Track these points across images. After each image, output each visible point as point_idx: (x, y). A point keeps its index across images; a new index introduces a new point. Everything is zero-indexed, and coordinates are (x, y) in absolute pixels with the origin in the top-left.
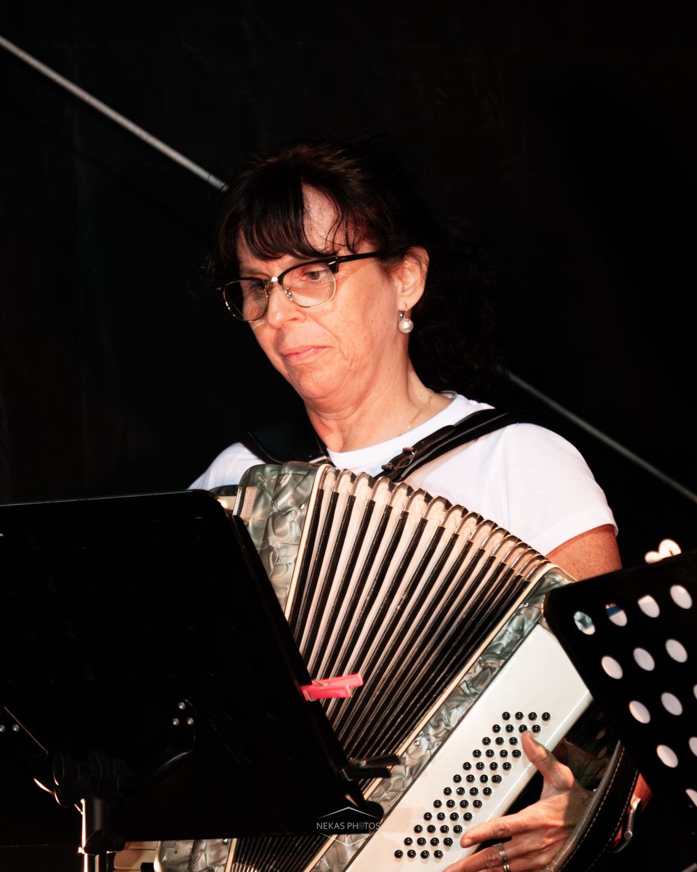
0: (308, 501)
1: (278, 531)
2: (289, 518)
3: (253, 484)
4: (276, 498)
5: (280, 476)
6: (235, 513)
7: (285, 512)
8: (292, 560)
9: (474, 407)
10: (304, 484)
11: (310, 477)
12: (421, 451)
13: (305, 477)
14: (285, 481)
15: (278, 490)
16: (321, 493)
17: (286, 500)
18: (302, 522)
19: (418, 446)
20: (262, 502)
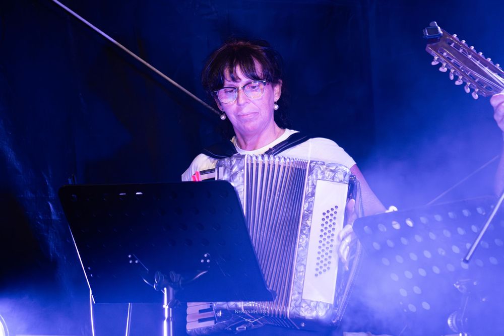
0: (244, 168)
1: (235, 180)
2: (238, 175)
3: (221, 166)
4: (231, 169)
5: (231, 162)
6: (216, 179)
7: (236, 174)
8: (242, 190)
9: (293, 132)
10: (241, 162)
11: (243, 160)
12: (276, 150)
13: (241, 160)
14: (234, 163)
15: (232, 166)
16: (248, 164)
17: (235, 169)
18: (243, 175)
19: (275, 147)
20: (226, 171)
